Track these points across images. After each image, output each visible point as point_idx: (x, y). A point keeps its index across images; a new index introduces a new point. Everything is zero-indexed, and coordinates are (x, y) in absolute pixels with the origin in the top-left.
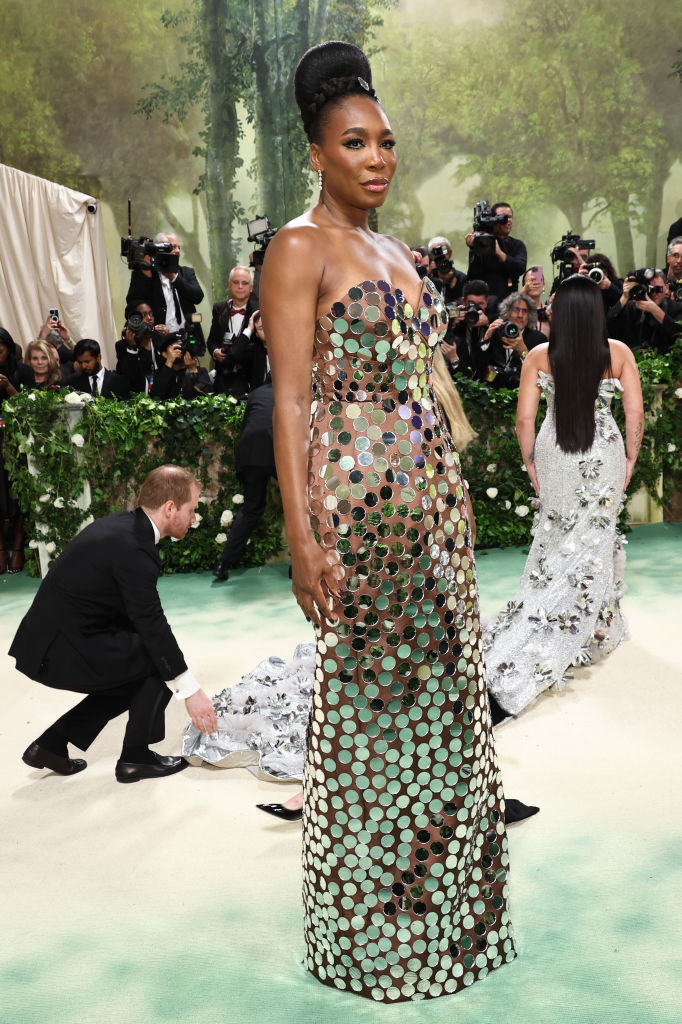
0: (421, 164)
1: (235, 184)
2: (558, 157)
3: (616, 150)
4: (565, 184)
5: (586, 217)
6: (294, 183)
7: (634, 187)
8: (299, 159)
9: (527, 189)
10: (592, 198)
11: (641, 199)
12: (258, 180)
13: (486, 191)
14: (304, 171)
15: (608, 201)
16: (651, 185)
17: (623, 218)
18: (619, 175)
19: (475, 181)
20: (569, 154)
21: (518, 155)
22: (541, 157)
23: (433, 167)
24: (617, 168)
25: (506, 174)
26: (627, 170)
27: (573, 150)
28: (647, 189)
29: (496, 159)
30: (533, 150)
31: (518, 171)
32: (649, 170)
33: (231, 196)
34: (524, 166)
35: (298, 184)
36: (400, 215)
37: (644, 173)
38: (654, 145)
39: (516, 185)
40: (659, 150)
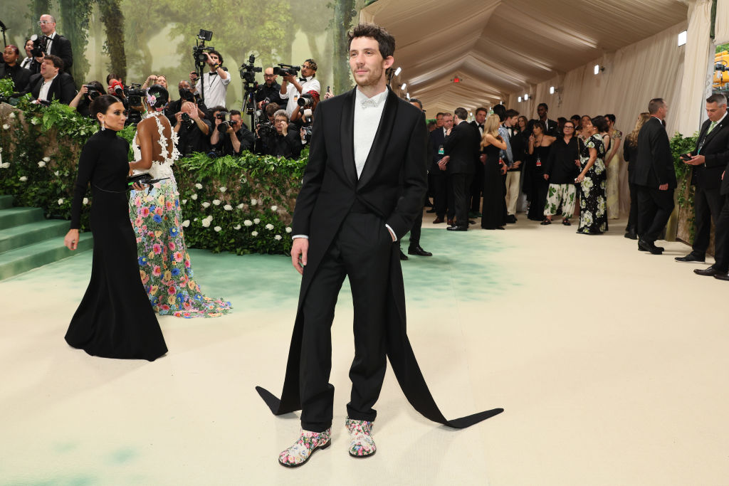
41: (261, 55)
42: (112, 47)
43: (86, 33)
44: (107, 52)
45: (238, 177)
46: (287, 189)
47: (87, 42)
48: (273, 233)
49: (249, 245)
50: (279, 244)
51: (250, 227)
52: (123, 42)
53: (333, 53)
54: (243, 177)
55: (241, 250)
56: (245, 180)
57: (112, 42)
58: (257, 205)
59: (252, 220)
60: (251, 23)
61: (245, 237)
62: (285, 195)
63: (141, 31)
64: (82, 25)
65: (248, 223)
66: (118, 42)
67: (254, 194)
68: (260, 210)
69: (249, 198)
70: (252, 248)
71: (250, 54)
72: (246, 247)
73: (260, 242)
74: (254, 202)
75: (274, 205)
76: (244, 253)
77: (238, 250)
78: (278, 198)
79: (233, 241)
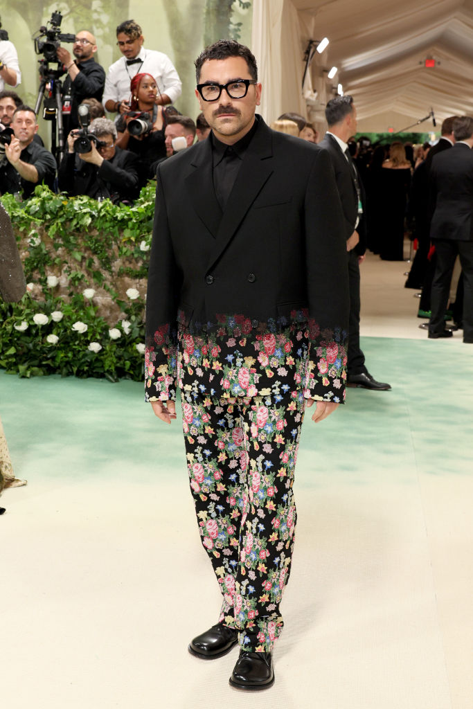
41: (72, 11)
45: (25, 234)
46: (114, 258)
48: (86, 339)
49: (41, 361)
50: (97, 360)
51: (43, 327)
53: (205, 11)
54: (34, 235)
55: (28, 369)
56: (37, 241)
58: (58, 287)
59: (48, 314)
61: (35, 345)
62: (109, 269)
65: (40, 319)
67: (53, 266)
68: (64, 297)
69: (43, 274)
70: (47, 365)
71: (52, 9)
72: (36, 362)
73: (62, 355)
74: (52, 281)
75: (89, 287)
76: (33, 375)
77: (22, 368)
78: (97, 275)
79: (12, 351)
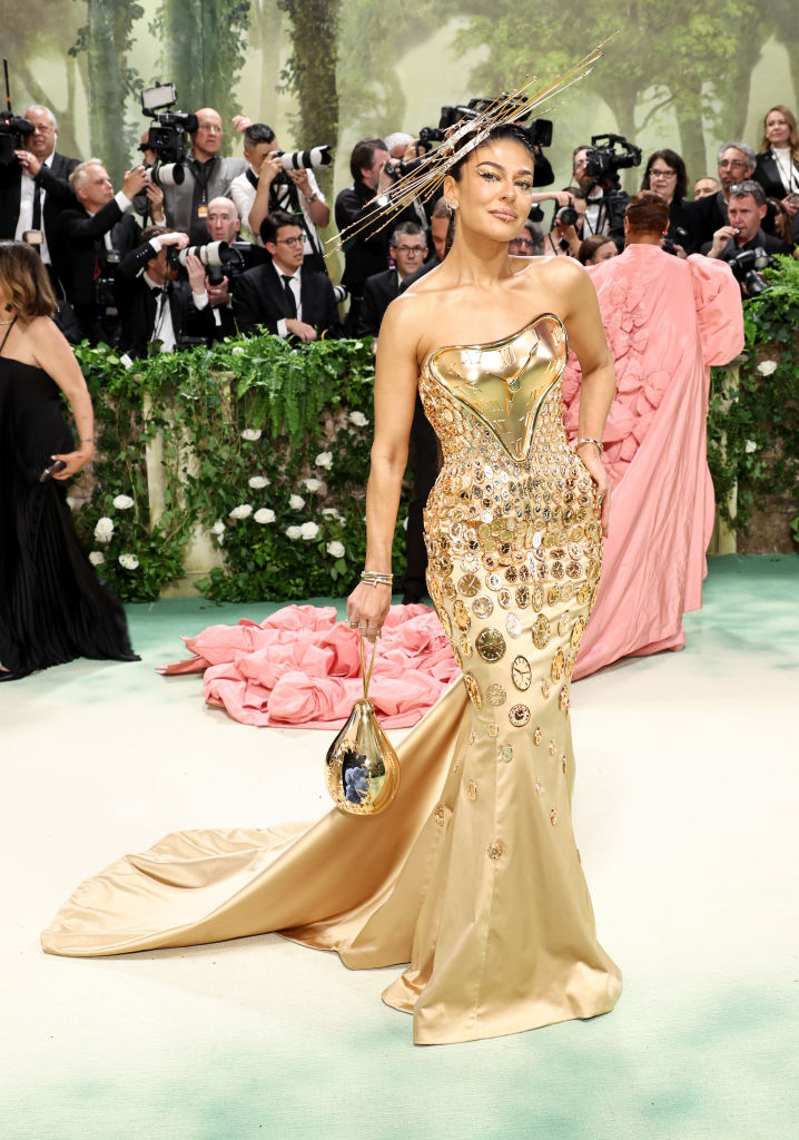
0: (405, 26)
1: (130, 43)
2: (602, 25)
3: (685, 18)
4: (611, 65)
5: (640, 113)
6: (218, 46)
7: (710, 72)
8: (226, 11)
9: (556, 69)
10: (650, 85)
11: (720, 90)
12: (165, 39)
13: (496, 70)
14: (233, 28)
15: (672, 90)
16: (734, 71)
17: (693, 116)
18: (688, 55)
19: (481, 54)
20: (618, 21)
21: (544, 20)
22: (577, 24)
23: (421, 31)
24: (686, 45)
25: (526, 46)
26: (699, 47)
27: (625, 15)
28: (728, 78)
29: (512, 24)
30: (566, 14)
31: (544, 42)
32: (731, 50)
33: (125, 61)
34: (554, 35)
35: (224, 48)
36: (372, 100)
37: (724, 53)
38: (739, 14)
39: (541, 62)
40: (746, 21)
42: (304, 74)
43: (241, 39)
44: (292, 85)
47: (242, 61)
52: (333, 62)
57: (305, 62)
60: (657, 19)
63: (381, 35)
64: (231, 19)
66: (322, 60)
